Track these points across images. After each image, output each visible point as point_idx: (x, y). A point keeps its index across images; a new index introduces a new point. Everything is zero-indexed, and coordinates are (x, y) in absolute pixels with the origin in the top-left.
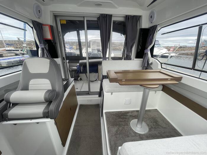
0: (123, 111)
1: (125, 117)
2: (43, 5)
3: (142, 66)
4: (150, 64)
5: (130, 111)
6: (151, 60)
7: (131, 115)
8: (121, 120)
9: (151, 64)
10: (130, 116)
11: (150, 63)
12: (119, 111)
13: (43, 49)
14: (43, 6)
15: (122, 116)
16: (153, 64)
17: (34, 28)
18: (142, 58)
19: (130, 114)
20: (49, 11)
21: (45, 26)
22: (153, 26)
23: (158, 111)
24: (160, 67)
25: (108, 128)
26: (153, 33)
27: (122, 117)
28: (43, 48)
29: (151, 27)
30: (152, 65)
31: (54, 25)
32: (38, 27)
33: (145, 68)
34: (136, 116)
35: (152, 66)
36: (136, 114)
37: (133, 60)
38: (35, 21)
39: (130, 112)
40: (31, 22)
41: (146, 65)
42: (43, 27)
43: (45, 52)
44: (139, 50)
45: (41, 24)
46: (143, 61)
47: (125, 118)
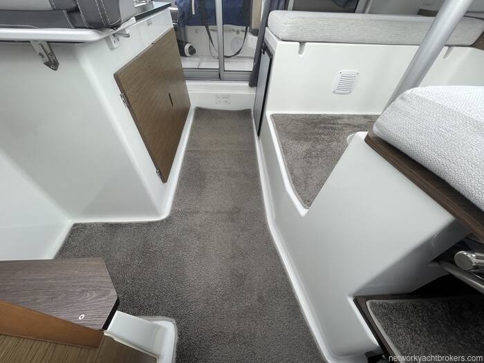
1: (329, 125)
5: (344, 115)
7: (349, 122)
8: (321, 131)
10: (344, 124)
15: (320, 123)
19: (346, 121)
27: (322, 126)
34: (362, 125)
36: (363, 121)
47: (332, 127)
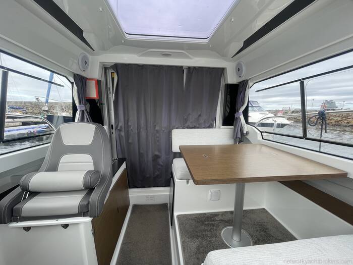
0: (208, 213)
1: (211, 222)
2: (92, 54)
3: (233, 138)
4: (245, 135)
6: (246, 128)
7: (222, 219)
8: (206, 228)
9: (247, 133)
10: (219, 220)
11: (245, 132)
12: (202, 214)
13: (82, 113)
14: (91, 57)
15: (205, 221)
16: (250, 133)
17: (74, 84)
18: (233, 125)
19: (220, 217)
20: (99, 63)
21: (90, 81)
22: (242, 81)
23: (267, 212)
24: (260, 138)
25: (183, 243)
26: (244, 90)
27: (207, 223)
28: (83, 111)
29: (240, 83)
30: (249, 135)
31: (103, 80)
32: (81, 82)
33: (238, 140)
34: (230, 220)
35: (248, 137)
36: (229, 217)
37: (220, 128)
38: (78, 75)
39: (220, 213)
40: (73, 76)
41: (239, 136)
42: (87, 81)
43: (85, 116)
44: (227, 114)
45: (85, 78)
46: (235, 129)
47: (212, 224)
